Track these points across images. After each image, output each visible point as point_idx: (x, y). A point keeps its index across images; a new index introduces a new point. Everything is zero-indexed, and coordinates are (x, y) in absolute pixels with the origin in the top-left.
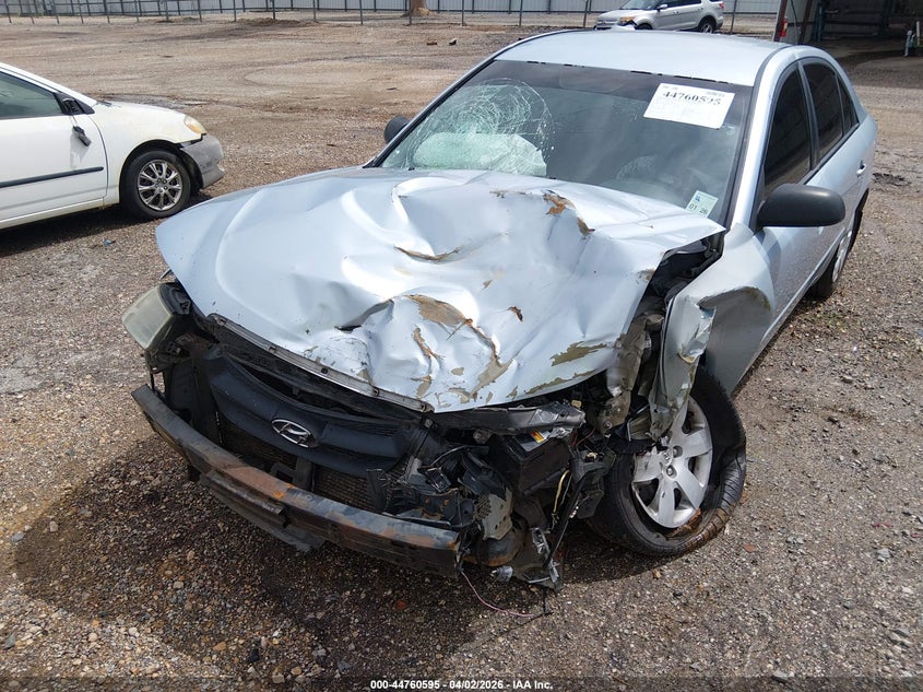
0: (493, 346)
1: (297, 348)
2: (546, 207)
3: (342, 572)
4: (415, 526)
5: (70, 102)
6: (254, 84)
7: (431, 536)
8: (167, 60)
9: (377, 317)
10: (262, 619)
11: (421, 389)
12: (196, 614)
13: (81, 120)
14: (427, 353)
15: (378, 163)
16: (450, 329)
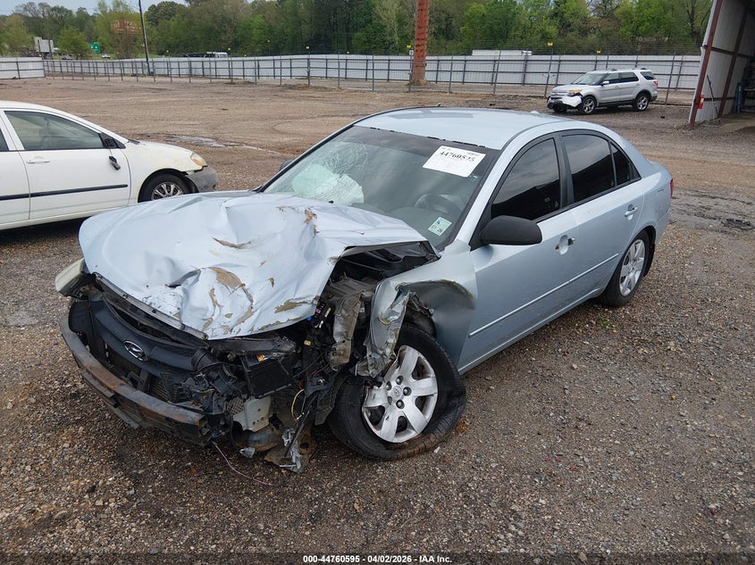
0: (252, 301)
1: (138, 296)
2: (305, 217)
3: (167, 449)
4: (182, 410)
5: (108, 140)
6: (279, 132)
7: (187, 416)
8: (223, 112)
9: (190, 280)
10: (106, 469)
11: (206, 326)
12: (70, 463)
13: (116, 153)
14: (215, 303)
15: (262, 190)
16: (231, 290)
